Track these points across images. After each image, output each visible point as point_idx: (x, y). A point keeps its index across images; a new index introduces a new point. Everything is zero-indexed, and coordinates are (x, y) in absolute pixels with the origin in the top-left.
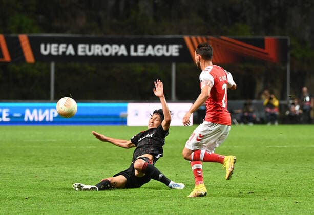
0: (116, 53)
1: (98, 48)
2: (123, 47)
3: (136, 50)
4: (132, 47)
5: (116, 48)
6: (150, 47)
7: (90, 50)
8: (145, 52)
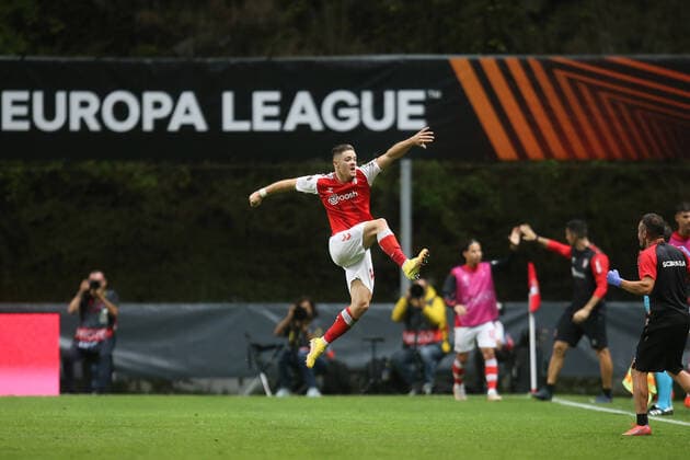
0: (162, 124)
1: (84, 104)
2: (188, 99)
3: (243, 111)
4: (228, 99)
5: (157, 105)
6: (303, 99)
7: (50, 114)
8: (283, 117)
